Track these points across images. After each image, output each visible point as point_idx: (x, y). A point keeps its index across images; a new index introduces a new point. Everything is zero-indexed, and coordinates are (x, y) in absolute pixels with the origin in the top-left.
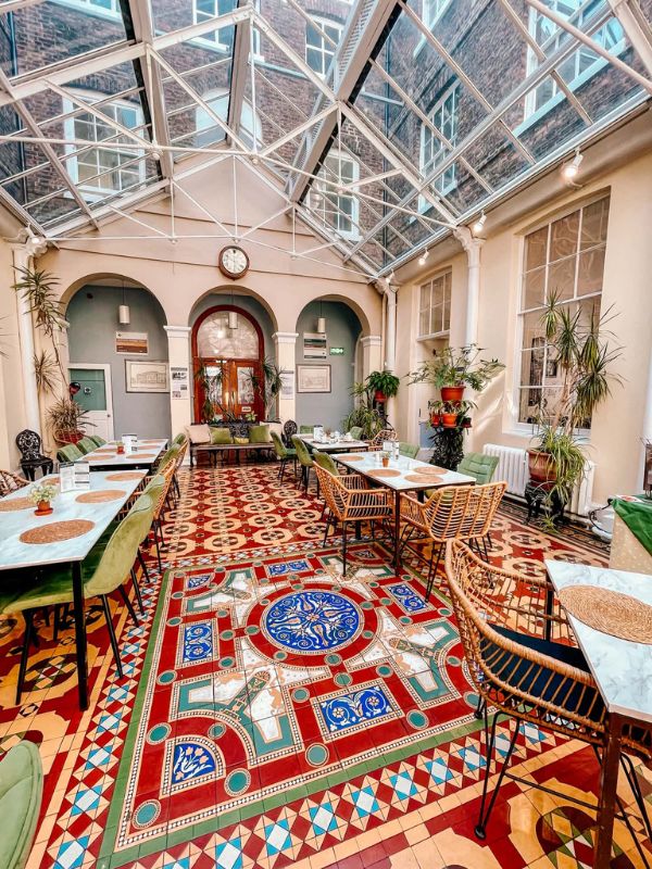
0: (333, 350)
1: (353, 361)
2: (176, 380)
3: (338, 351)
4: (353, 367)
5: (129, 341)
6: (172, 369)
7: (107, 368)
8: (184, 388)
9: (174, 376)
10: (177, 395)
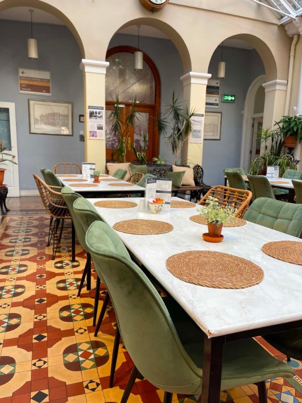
0: (226, 98)
1: (243, 109)
2: (93, 119)
3: (230, 98)
4: (242, 115)
5: (31, 79)
6: (89, 107)
7: (11, 106)
8: (100, 128)
9: (91, 115)
10: (93, 134)
